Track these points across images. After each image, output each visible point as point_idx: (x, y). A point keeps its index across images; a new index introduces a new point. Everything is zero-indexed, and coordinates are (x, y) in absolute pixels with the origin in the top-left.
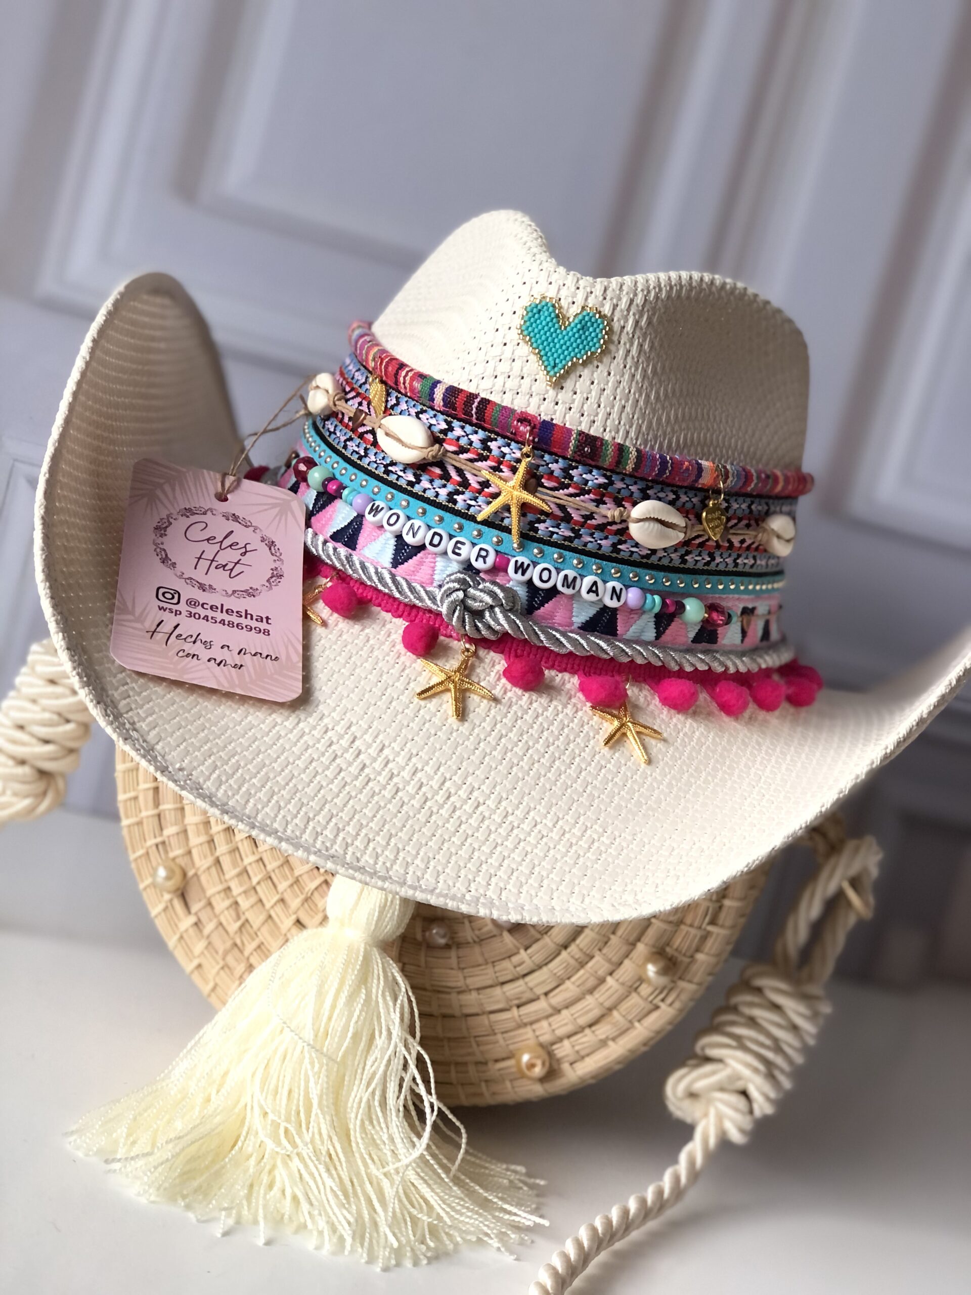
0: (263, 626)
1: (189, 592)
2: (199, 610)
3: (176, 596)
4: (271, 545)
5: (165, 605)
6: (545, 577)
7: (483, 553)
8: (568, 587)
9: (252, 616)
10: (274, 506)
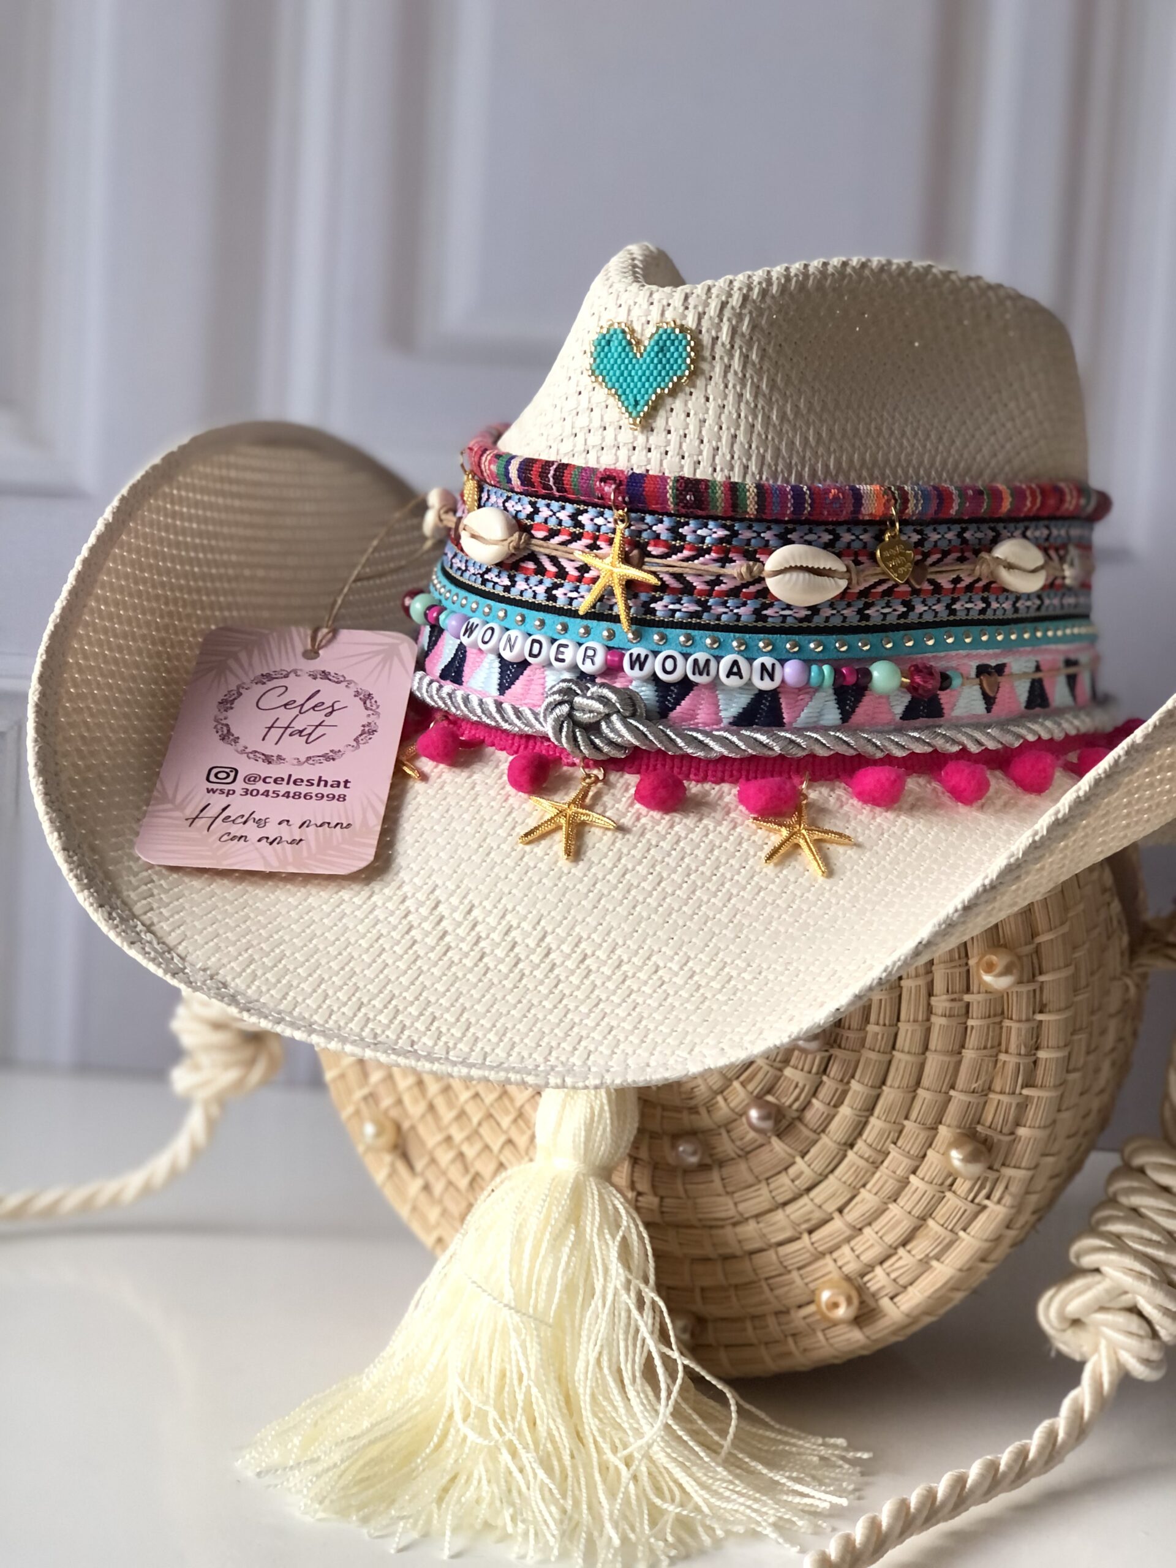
0: (341, 790)
1: (246, 767)
2: (261, 787)
3: (232, 775)
4: (366, 699)
5: (215, 786)
6: (669, 667)
7: (590, 653)
8: (701, 674)
9: (326, 782)
10: (377, 653)
